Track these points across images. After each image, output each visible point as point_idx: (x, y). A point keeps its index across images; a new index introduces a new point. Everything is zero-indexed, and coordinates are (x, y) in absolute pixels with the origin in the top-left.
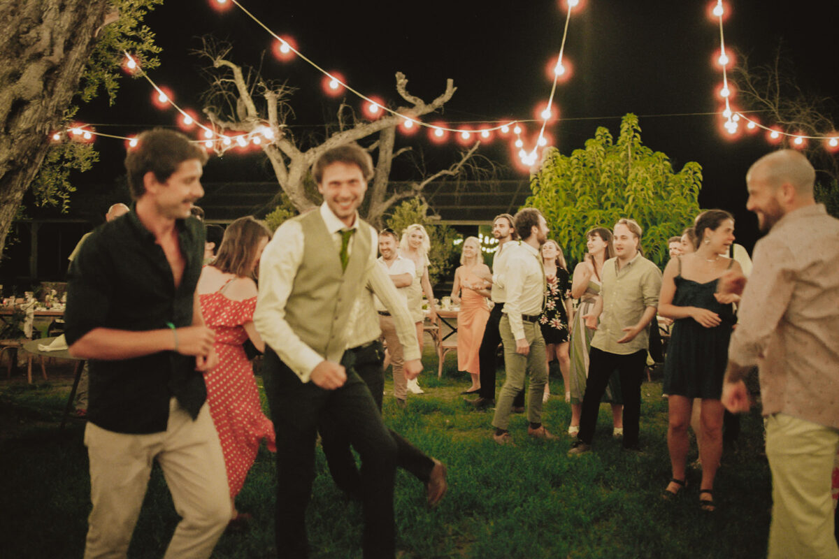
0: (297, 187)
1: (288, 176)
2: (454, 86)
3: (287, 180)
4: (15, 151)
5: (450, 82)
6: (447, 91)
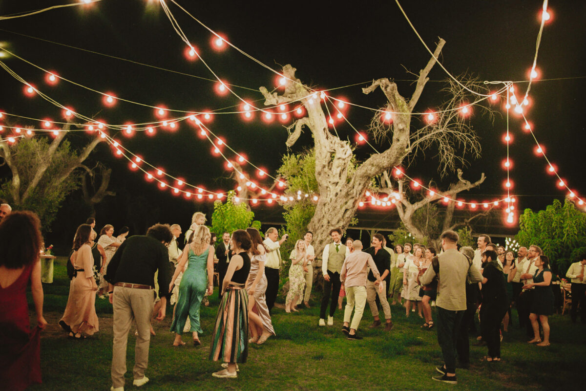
0: (408, 220)
1: (404, 214)
2: (485, 176)
3: (404, 216)
4: (344, 223)
5: (483, 174)
6: (482, 179)
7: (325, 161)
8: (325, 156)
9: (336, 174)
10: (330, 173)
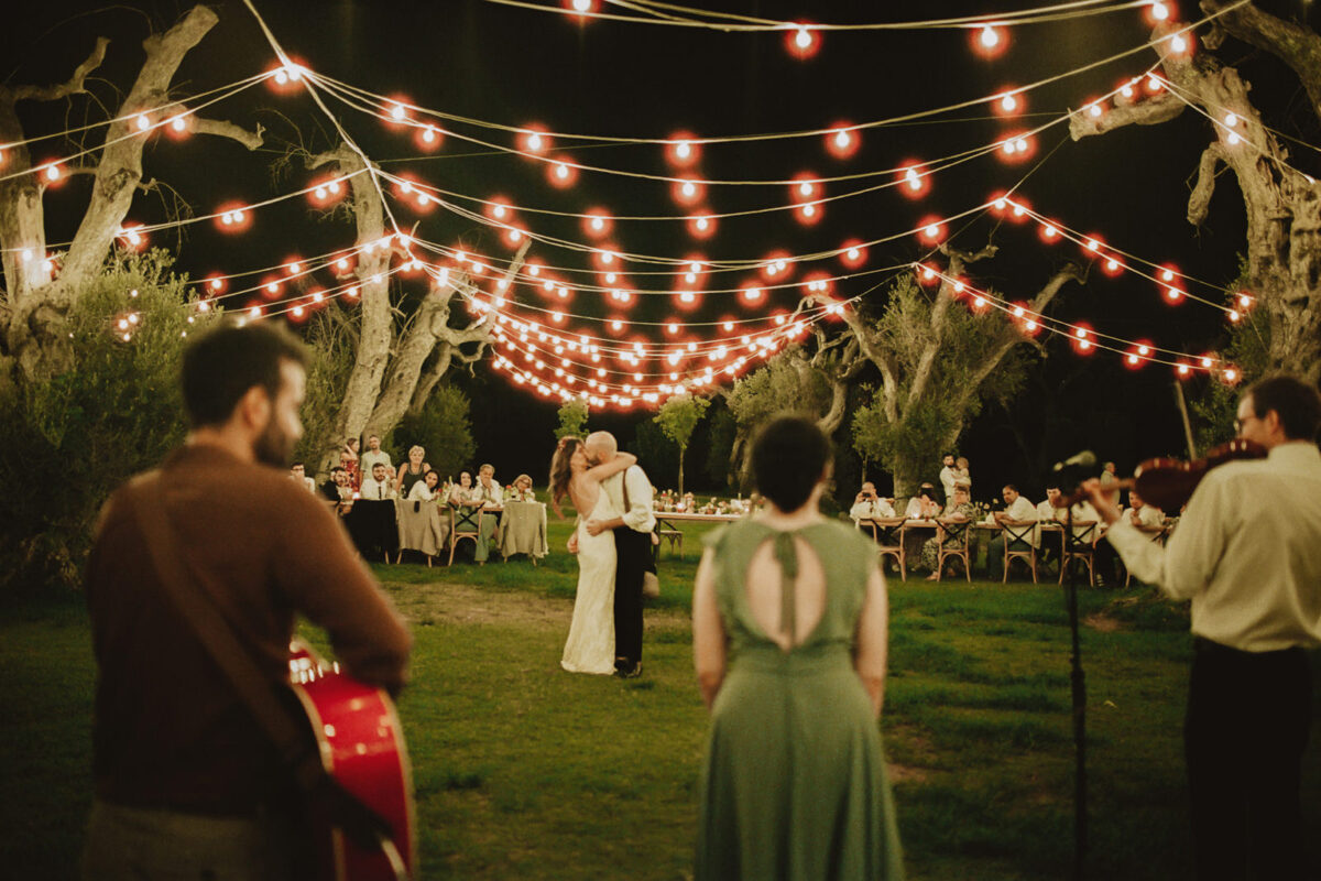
7: (1264, 248)
8: (1260, 234)
9: (1299, 276)
10: (1284, 276)
